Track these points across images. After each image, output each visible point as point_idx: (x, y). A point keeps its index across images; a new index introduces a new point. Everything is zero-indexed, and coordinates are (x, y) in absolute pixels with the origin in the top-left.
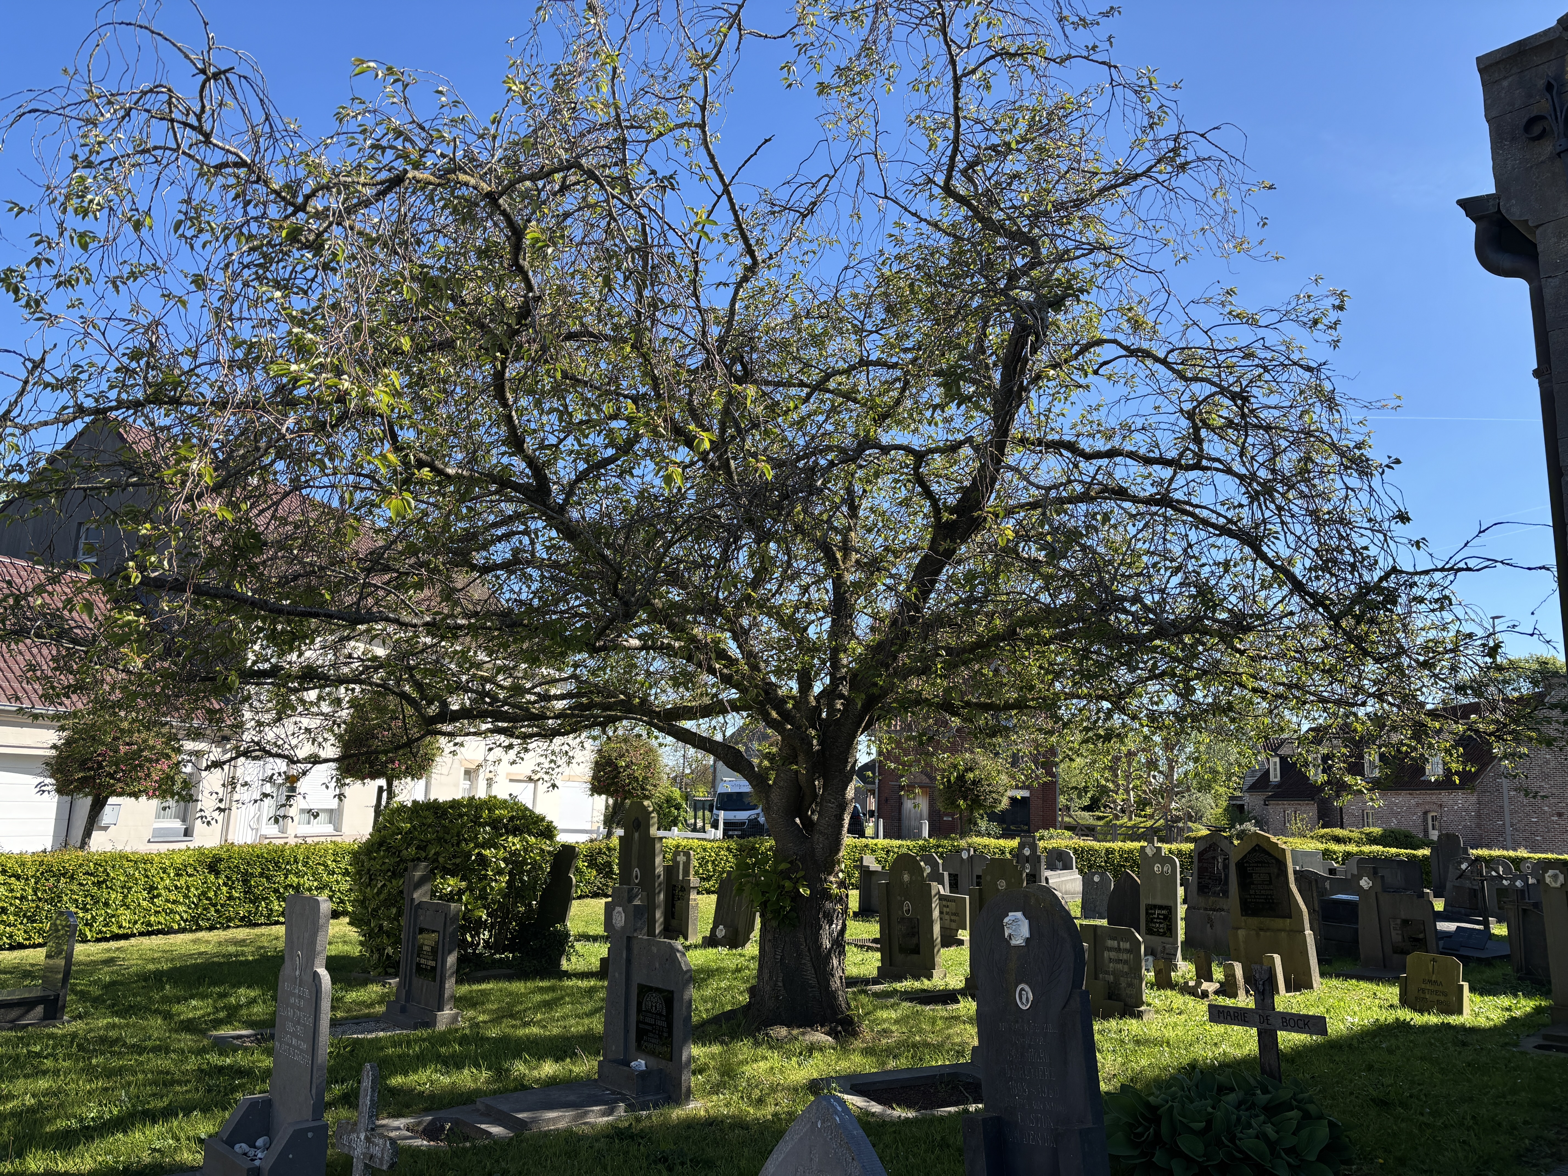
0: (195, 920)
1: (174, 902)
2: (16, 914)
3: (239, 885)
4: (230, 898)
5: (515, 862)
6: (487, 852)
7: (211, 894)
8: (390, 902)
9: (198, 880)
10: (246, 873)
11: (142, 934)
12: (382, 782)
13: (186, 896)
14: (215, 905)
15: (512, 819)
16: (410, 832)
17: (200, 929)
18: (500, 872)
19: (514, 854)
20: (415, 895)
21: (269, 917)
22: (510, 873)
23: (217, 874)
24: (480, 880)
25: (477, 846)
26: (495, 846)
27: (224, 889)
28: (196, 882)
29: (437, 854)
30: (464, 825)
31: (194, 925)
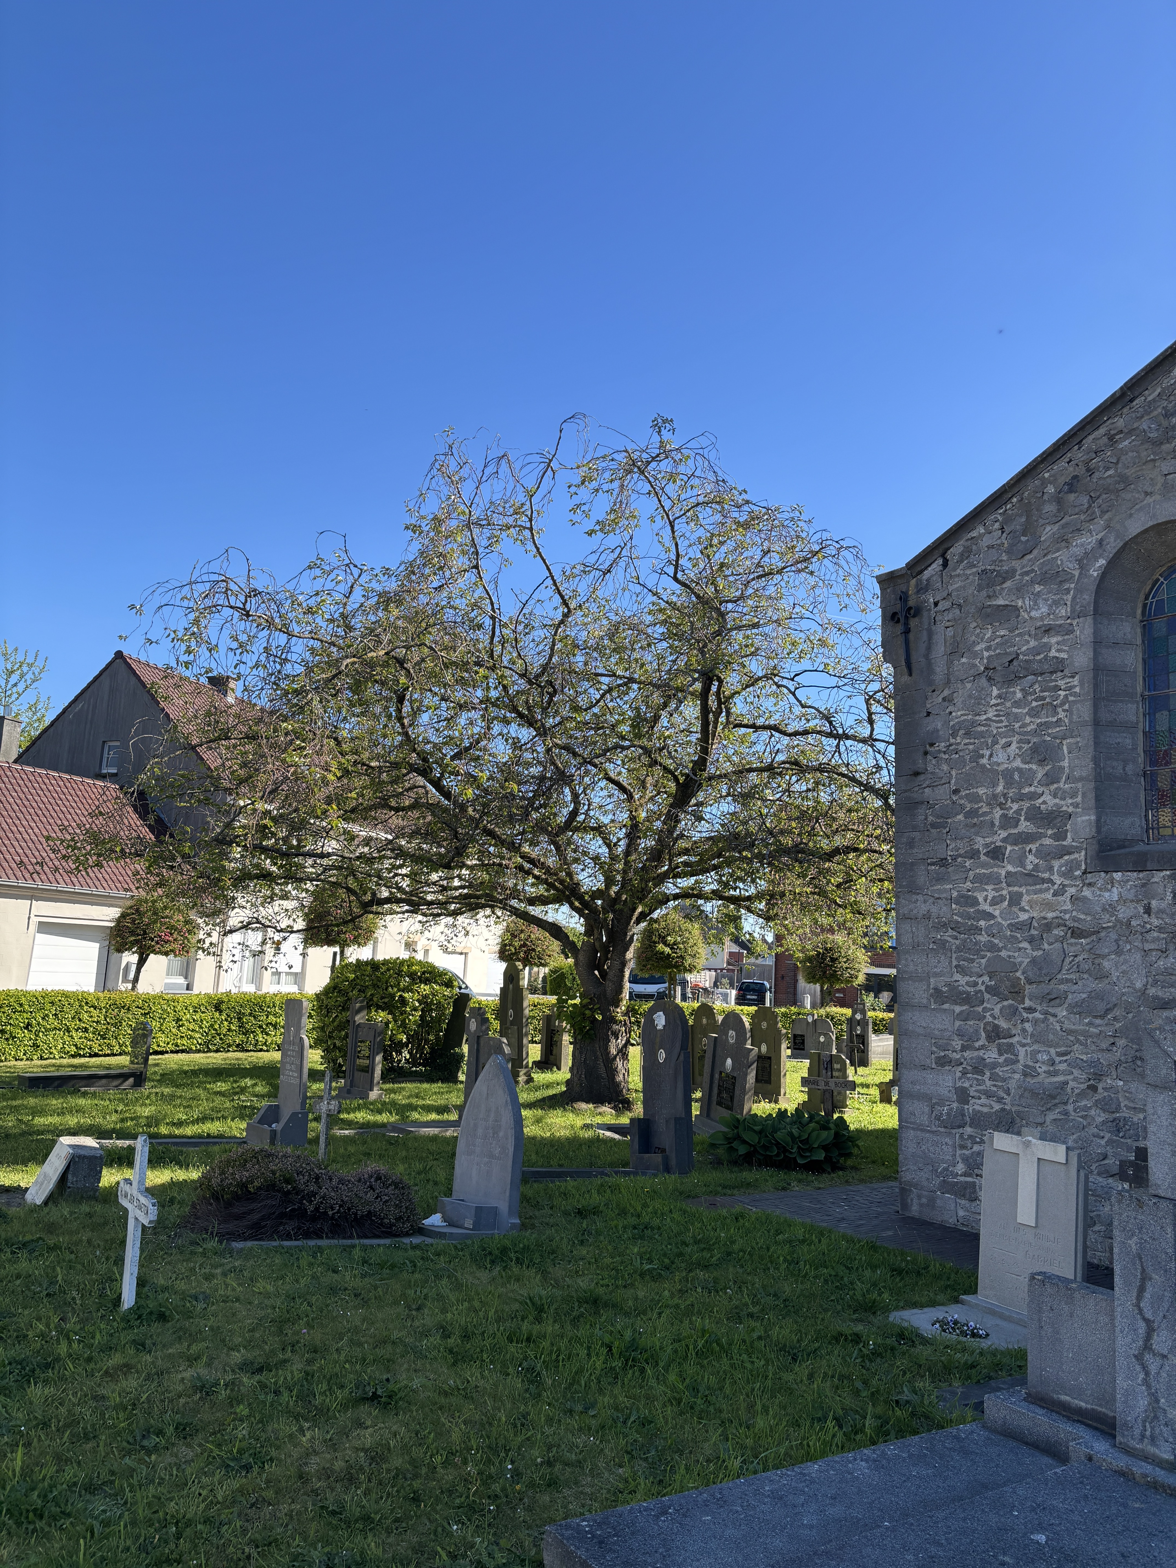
0: (207, 1044)
1: (193, 1031)
2: (94, 1033)
3: (235, 1021)
4: (229, 1030)
5: (426, 1003)
6: (406, 995)
7: (217, 1027)
8: (340, 1028)
9: (207, 1016)
10: (239, 1013)
11: (172, 1052)
12: (337, 949)
13: (201, 1027)
14: (219, 1035)
15: (424, 973)
16: (354, 980)
17: (209, 1051)
18: (415, 1009)
19: (426, 997)
20: (356, 1018)
21: (256, 1044)
22: (422, 1010)
23: (221, 1012)
24: (402, 1014)
25: (399, 990)
26: (411, 991)
27: (226, 1023)
28: (208, 1016)
29: (372, 995)
30: (390, 976)
31: (206, 1048)
